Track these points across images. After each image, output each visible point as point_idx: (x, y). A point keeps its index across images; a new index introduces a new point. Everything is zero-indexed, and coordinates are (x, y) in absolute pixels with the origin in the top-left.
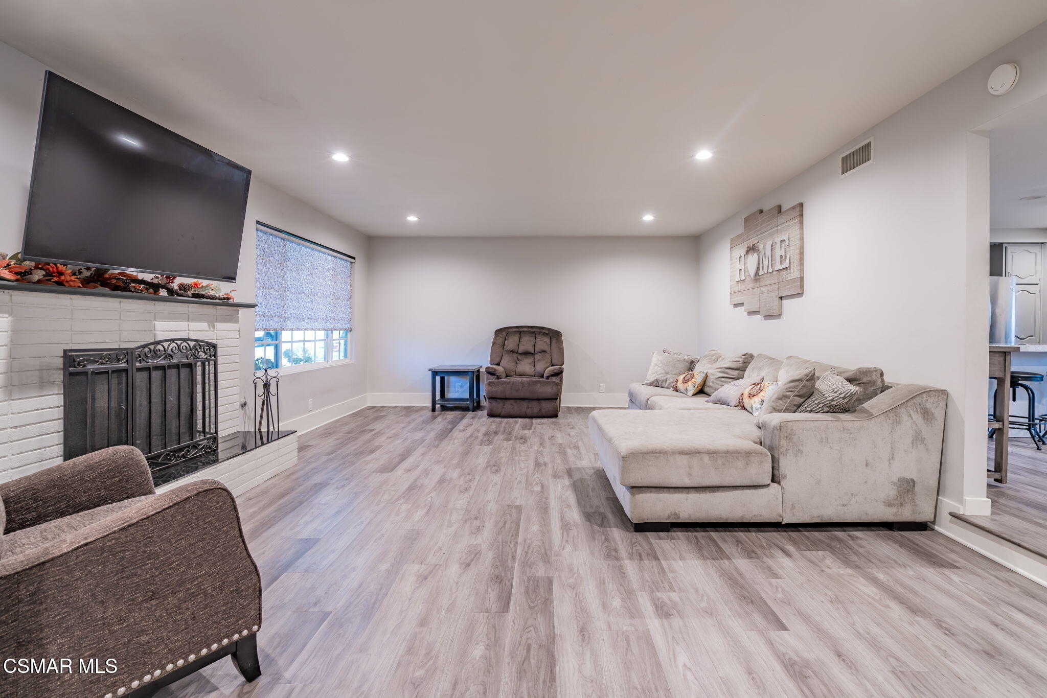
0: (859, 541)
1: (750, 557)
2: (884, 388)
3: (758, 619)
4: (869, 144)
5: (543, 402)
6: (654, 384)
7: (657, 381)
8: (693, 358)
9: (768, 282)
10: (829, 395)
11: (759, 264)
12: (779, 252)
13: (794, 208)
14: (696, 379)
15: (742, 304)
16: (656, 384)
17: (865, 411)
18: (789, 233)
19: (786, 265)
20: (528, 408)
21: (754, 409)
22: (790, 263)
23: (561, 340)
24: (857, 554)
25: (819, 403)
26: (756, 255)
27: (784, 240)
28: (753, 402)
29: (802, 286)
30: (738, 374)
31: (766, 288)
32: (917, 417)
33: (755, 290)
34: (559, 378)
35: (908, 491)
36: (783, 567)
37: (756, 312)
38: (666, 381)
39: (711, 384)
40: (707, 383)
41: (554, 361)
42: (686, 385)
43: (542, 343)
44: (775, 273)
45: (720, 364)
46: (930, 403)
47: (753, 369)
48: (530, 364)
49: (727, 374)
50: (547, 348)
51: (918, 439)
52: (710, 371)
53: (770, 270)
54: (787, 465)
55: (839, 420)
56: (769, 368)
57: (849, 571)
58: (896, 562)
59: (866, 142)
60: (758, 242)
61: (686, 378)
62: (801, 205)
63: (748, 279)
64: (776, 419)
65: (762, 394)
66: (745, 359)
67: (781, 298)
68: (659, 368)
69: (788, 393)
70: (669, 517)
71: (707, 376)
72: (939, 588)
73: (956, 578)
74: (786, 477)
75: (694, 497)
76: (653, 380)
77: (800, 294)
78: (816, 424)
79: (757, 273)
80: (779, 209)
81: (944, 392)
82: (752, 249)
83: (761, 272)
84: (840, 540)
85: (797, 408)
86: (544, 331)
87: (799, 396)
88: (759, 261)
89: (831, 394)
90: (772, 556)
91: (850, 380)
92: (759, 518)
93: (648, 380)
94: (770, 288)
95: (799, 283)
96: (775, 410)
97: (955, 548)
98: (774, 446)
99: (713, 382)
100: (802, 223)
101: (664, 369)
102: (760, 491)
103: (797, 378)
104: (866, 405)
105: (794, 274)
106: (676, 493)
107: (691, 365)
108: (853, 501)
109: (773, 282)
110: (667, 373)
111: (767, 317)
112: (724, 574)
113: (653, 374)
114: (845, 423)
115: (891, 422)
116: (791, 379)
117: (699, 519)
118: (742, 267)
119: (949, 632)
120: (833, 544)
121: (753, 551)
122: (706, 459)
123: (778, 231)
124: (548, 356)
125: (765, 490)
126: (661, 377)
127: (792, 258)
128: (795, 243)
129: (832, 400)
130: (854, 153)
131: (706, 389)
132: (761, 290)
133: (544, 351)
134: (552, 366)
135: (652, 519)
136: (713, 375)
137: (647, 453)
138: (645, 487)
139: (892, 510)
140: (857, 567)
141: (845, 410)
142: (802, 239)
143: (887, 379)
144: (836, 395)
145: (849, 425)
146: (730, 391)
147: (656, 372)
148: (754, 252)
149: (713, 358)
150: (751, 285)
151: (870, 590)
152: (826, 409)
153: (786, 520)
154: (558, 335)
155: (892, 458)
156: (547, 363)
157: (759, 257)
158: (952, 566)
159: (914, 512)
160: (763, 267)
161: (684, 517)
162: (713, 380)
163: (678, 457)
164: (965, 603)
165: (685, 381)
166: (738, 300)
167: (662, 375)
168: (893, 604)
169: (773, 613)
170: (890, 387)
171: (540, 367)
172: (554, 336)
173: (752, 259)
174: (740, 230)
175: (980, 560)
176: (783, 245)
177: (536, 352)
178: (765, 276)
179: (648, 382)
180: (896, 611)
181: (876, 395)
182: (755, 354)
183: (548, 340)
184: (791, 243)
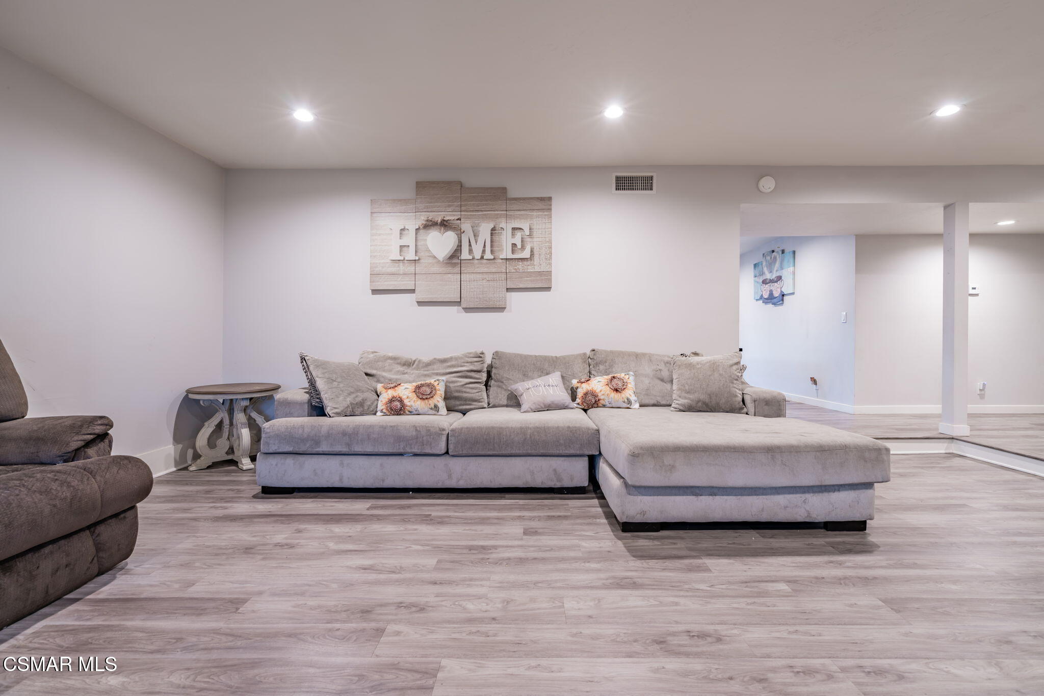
4: (651, 177)
9: (481, 270)
11: (460, 246)
12: (506, 240)
13: (540, 199)
15: (405, 291)
22: (532, 255)
26: (450, 232)
27: (520, 229)
29: (551, 280)
31: (475, 276)
33: (447, 275)
37: (449, 303)
44: (498, 261)
53: (488, 256)
60: (457, 220)
61: (424, 392)
62: (548, 199)
63: (426, 261)
67: (508, 289)
77: (544, 289)
79: (453, 256)
80: (502, 194)
82: (438, 224)
83: (465, 255)
88: (460, 241)
94: (487, 276)
95: (544, 278)
100: (551, 216)
105: (536, 267)
109: (492, 270)
118: (408, 242)
123: (505, 217)
127: (533, 250)
128: (543, 235)
130: (633, 177)
132: (464, 276)
148: (446, 229)
150: (435, 269)
157: (460, 237)
160: (470, 250)
166: (395, 284)
173: (441, 238)
176: (519, 234)
178: (476, 261)
184: (535, 234)
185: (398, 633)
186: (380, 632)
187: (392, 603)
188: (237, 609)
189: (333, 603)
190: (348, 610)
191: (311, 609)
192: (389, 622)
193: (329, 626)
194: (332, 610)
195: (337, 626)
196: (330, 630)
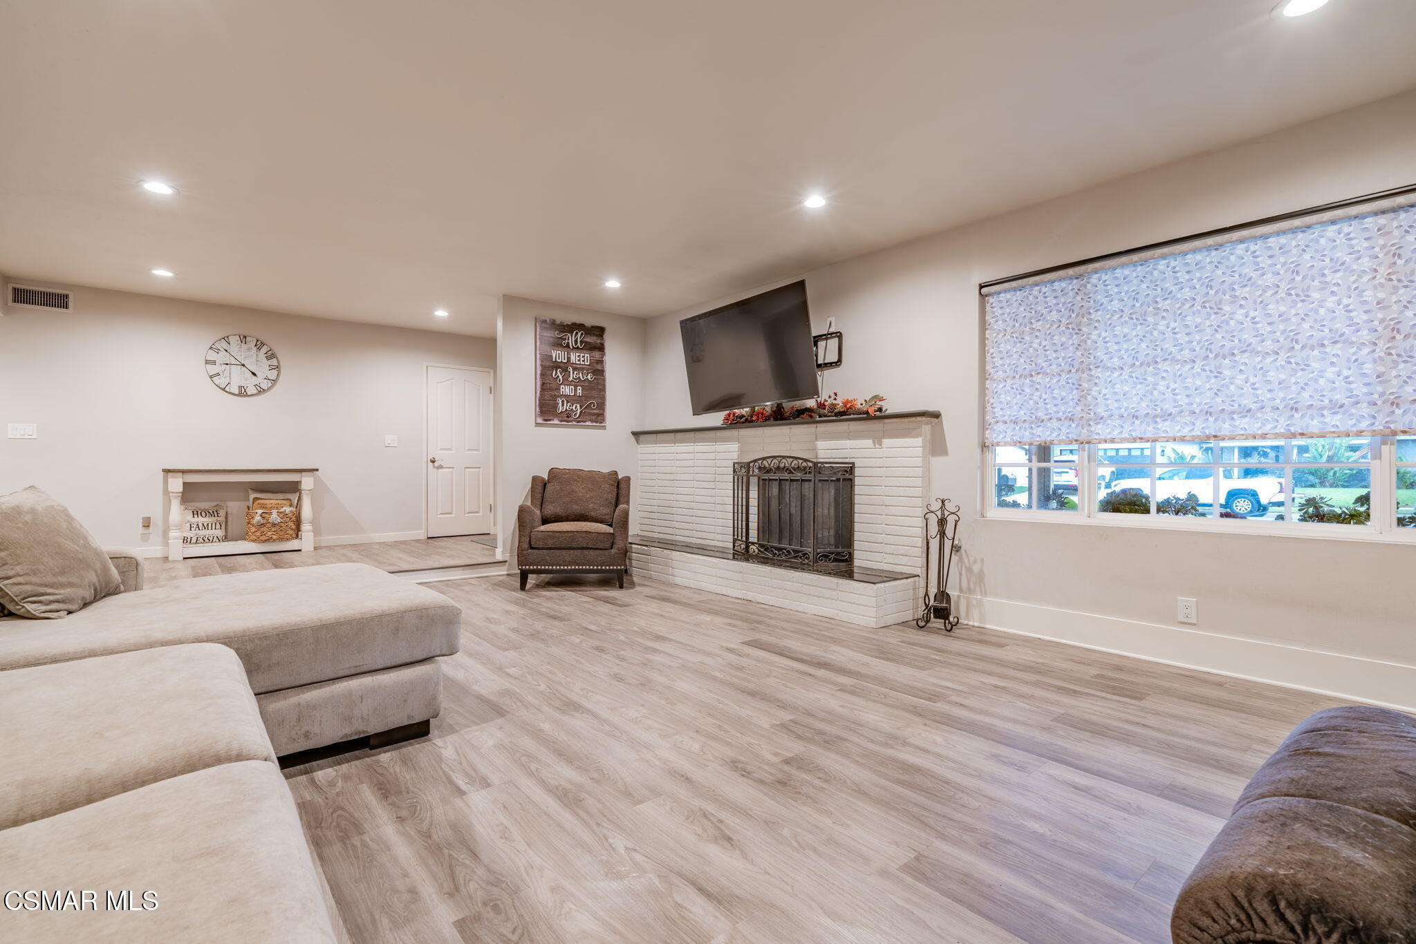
185: (775, 754)
186: (787, 762)
187: (752, 779)
188: (917, 859)
189: (805, 809)
190: (797, 793)
191: (831, 814)
192: (772, 765)
193: (825, 785)
194: (811, 801)
195: (817, 782)
196: (827, 781)
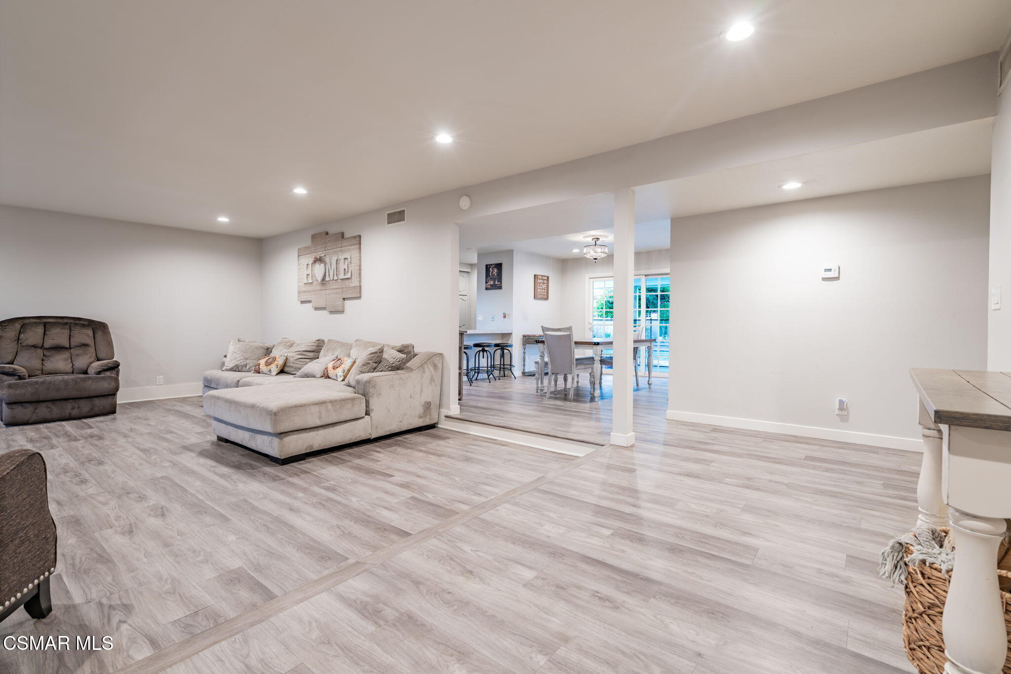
0: (409, 439)
1: (361, 458)
2: (415, 355)
3: (378, 477)
4: (404, 210)
5: (95, 399)
6: (234, 369)
7: (237, 366)
8: (268, 345)
9: (334, 287)
10: (391, 361)
11: (325, 273)
12: (343, 266)
13: (354, 237)
14: (277, 361)
15: (310, 302)
16: (236, 369)
17: (408, 368)
18: (350, 253)
19: (349, 276)
20: (73, 409)
21: (338, 376)
22: (351, 275)
23: (109, 332)
24: (410, 444)
25: (386, 366)
26: (322, 265)
27: (347, 258)
28: (337, 372)
29: (360, 292)
30: (314, 355)
31: (331, 291)
32: (431, 368)
33: (322, 291)
34: (114, 372)
35: (428, 408)
36: (380, 457)
37: (324, 309)
38: (246, 365)
39: (291, 364)
40: (288, 364)
41: (101, 355)
42: (269, 367)
43: (84, 336)
44: (339, 281)
45: (294, 349)
46: (437, 361)
47: (327, 351)
48: (66, 360)
49: (305, 355)
50: (90, 341)
51: (432, 380)
52: (289, 354)
53: (335, 278)
54: (374, 403)
55: (398, 374)
56: (341, 349)
57: (409, 450)
58: (427, 443)
59: (402, 209)
60: (325, 256)
61: (269, 362)
62: (360, 236)
63: (315, 283)
64: (366, 376)
65: (343, 365)
66: (319, 343)
67: (344, 299)
68: (238, 355)
69: (369, 361)
70: (306, 449)
71: (287, 359)
72: (445, 446)
73: (451, 442)
74: (373, 410)
75: (322, 432)
76: (233, 365)
77: (359, 298)
78: (387, 377)
79: (324, 279)
80: (343, 236)
81: (441, 355)
82: (319, 260)
83: (327, 279)
84: (400, 441)
85: (374, 369)
86: (82, 322)
87: (375, 363)
88: (325, 270)
89: (392, 360)
90: (372, 455)
91: (400, 351)
92: (359, 438)
93: (228, 366)
94: (335, 291)
95: (358, 290)
96: (362, 372)
97: (448, 432)
98: (366, 393)
99: (293, 363)
100: (360, 248)
101: (242, 355)
102: (360, 421)
103: (373, 351)
104: (408, 365)
105: (354, 283)
106: (310, 432)
107: (268, 351)
108: (405, 419)
109: (337, 287)
110: (246, 359)
111: (331, 312)
112: (351, 468)
113: (232, 361)
114: (401, 375)
115: (421, 372)
116: (370, 353)
117: (325, 446)
118: (309, 272)
119: (453, 458)
120: (398, 443)
121: (361, 455)
122: (329, 406)
123: (342, 251)
124: (92, 350)
125: (362, 420)
126: (241, 363)
127: (353, 272)
128: (355, 261)
129: (393, 363)
130: (395, 213)
131: (286, 369)
132: (328, 292)
133: (86, 345)
134: (98, 360)
135: (295, 453)
136: (293, 357)
137: (292, 407)
138: (290, 432)
139: (422, 420)
140: (412, 448)
141: (398, 369)
142: (360, 260)
143: (416, 350)
144: (395, 360)
145: (403, 376)
146: (314, 367)
147: (236, 359)
148: (321, 263)
149: (288, 344)
150: (318, 288)
151: (421, 454)
152: (390, 369)
153: (373, 436)
154: (104, 327)
155: (422, 392)
156: (90, 357)
157: (325, 267)
158: (448, 438)
159: (430, 419)
160: (329, 275)
161: (316, 447)
162: (293, 361)
163: (312, 407)
164: (456, 448)
165: (268, 364)
166: (305, 297)
167: (241, 361)
168: (431, 456)
169: (385, 473)
170: (417, 354)
171: (81, 362)
172: (98, 328)
173: (319, 269)
174: (308, 243)
175: (457, 433)
176: (346, 262)
177: (72, 347)
178: (331, 282)
179: (228, 368)
180: (433, 458)
181: (411, 359)
182: (326, 340)
183: (90, 332)
184: (352, 261)
